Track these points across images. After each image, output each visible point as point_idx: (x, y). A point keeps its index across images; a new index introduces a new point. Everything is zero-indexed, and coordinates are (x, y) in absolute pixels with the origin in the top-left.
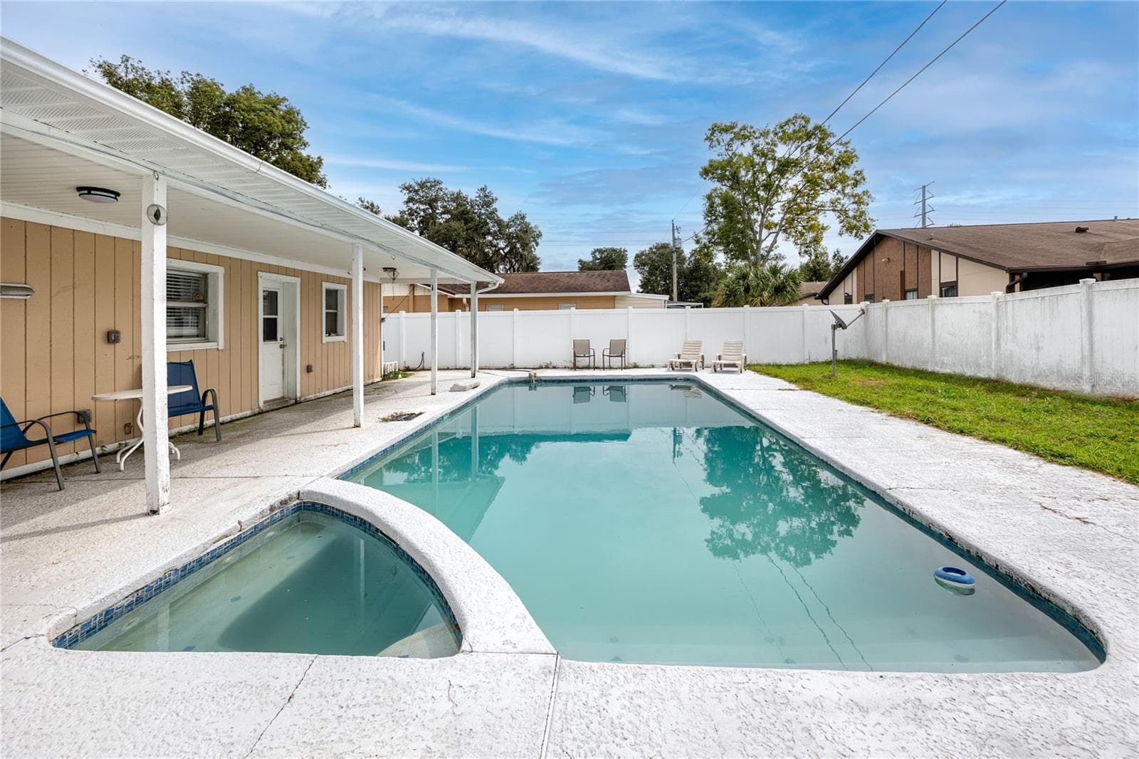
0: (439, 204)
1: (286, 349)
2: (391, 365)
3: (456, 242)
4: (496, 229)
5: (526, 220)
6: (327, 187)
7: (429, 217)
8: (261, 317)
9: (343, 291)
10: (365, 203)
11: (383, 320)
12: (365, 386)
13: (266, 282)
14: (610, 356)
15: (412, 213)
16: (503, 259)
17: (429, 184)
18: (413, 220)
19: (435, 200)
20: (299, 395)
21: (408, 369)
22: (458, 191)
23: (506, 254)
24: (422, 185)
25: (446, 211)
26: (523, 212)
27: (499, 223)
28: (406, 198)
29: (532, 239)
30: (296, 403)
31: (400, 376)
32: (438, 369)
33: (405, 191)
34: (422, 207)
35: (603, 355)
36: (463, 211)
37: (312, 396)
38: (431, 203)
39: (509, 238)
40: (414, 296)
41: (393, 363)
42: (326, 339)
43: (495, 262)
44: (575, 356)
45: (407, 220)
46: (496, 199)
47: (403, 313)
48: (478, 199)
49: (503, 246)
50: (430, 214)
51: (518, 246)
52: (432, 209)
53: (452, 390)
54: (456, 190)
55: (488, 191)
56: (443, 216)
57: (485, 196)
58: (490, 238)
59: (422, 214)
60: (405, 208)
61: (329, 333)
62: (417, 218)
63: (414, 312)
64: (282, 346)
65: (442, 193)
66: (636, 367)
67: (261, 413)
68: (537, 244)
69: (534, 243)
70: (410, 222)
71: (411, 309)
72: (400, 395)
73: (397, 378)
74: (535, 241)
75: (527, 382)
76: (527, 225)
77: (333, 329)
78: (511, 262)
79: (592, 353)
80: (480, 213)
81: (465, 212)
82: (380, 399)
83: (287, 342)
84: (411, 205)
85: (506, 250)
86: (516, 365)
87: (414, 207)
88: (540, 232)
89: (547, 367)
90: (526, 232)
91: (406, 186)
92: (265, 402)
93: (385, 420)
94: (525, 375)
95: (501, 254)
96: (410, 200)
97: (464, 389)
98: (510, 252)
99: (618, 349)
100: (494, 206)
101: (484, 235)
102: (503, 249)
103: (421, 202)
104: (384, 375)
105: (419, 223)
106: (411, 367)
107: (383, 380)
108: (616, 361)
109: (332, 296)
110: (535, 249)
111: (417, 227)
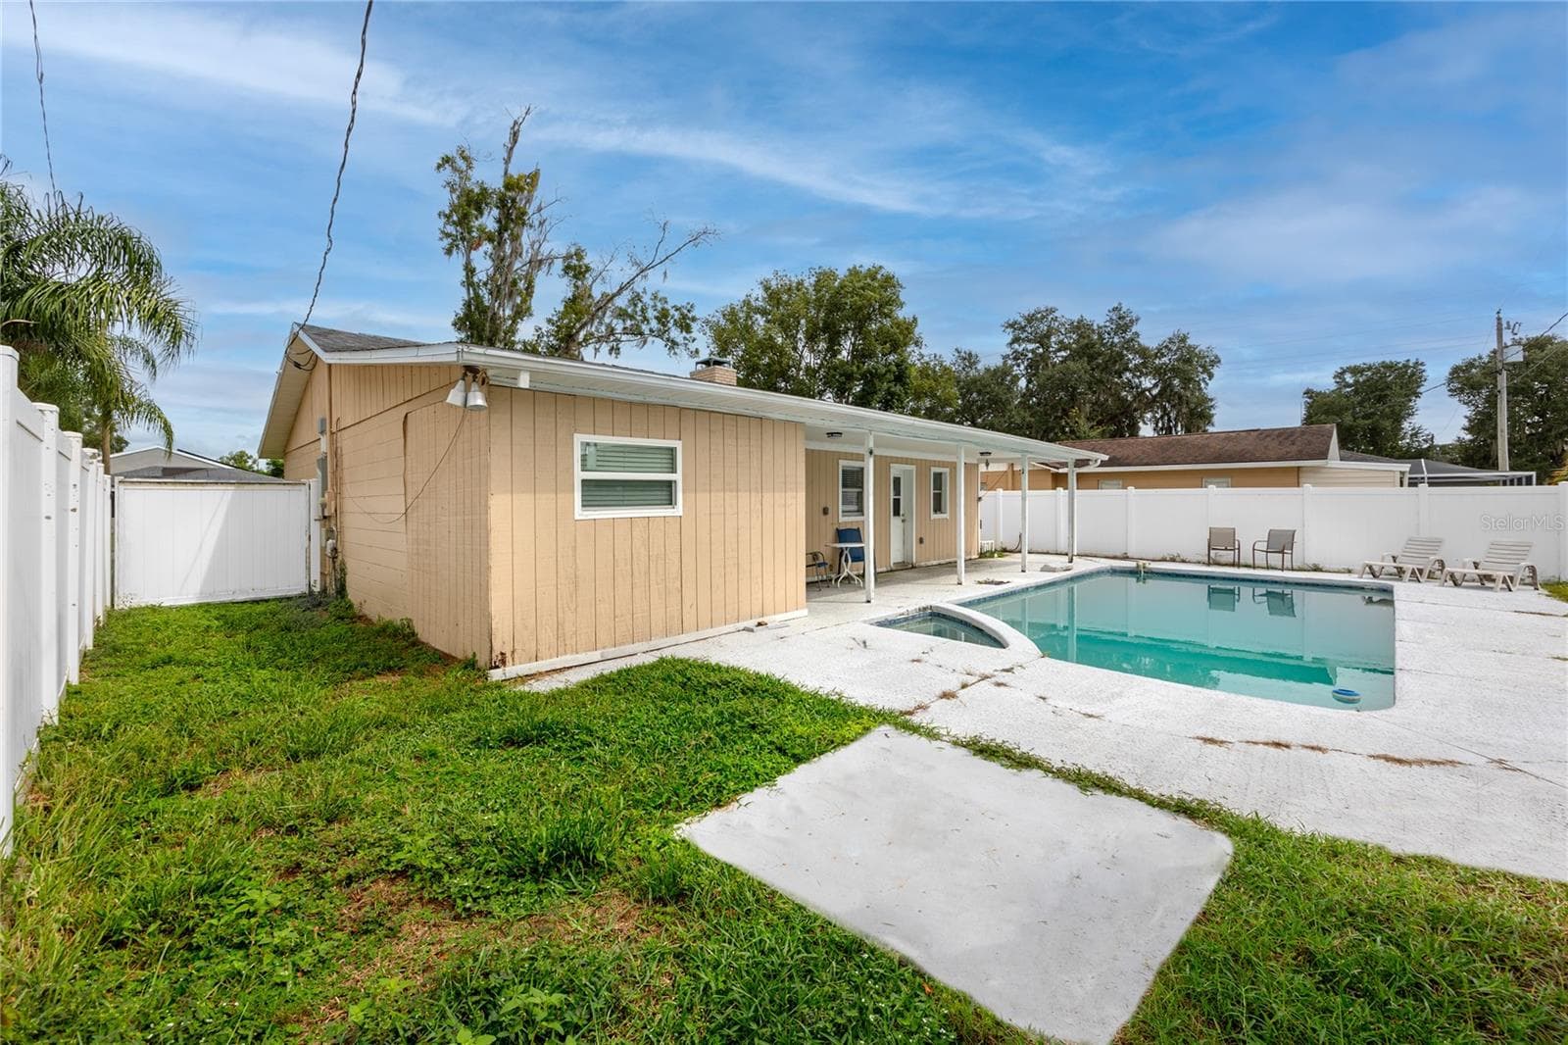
0: (1053, 339)
1: (906, 523)
2: (988, 544)
3: (1075, 389)
4: (1138, 361)
5: (1189, 342)
6: (923, 347)
7: (1038, 359)
8: (892, 497)
9: (945, 473)
10: (963, 354)
11: (980, 499)
12: (966, 561)
13: (896, 470)
14: (1267, 552)
15: (1018, 356)
16: (1150, 404)
17: (1039, 316)
18: (1019, 366)
19: (1048, 336)
20: (914, 561)
21: (1005, 550)
22: (1079, 317)
23: (1155, 397)
24: (1030, 319)
25: (1063, 347)
26: (1184, 331)
27: (1143, 352)
28: (1009, 338)
29: (1200, 369)
30: (913, 567)
31: (996, 555)
32: (1029, 553)
33: (1009, 330)
34: (1031, 346)
35: (1254, 550)
36: (1087, 345)
37: (923, 564)
38: (1043, 340)
39: (1159, 372)
40: (1013, 471)
41: (990, 542)
42: (934, 516)
43: (1136, 410)
44: (1209, 548)
45: (1012, 366)
46: (1137, 320)
47: (1000, 491)
48: (1108, 324)
49: (1149, 385)
50: (1041, 355)
51: (1176, 382)
52: (1043, 348)
53: (1042, 570)
54: (1076, 318)
55: (1124, 309)
56: (1058, 354)
57: (1119, 318)
58: (1128, 375)
59: (1030, 355)
60: (1009, 351)
61: (935, 511)
62: (1023, 362)
63: (1013, 490)
64: (903, 521)
65: (1057, 324)
66: (1317, 569)
67: (891, 571)
68: (1211, 376)
69: (1205, 376)
70: (1015, 368)
71: (1010, 485)
72: (994, 570)
73: (993, 557)
74: (1205, 370)
75: (1133, 573)
76: (1191, 349)
77: (938, 508)
78: (1164, 409)
79: (1237, 547)
80: (1112, 342)
81: (1090, 345)
82: (976, 571)
83: (907, 517)
84: (1016, 346)
85: (1155, 392)
86: (1129, 555)
87: (1020, 349)
88: (1216, 357)
89: (1173, 560)
90: (1188, 361)
91: (1010, 322)
92: (894, 564)
93: (980, 583)
94: (1131, 564)
95: (1147, 397)
96: (1016, 340)
97: (1054, 570)
98: (1160, 394)
99: (1281, 543)
100: (1134, 329)
101: (1120, 374)
102: (1149, 390)
103: (1029, 341)
104: (981, 553)
105: (1026, 368)
106: (1008, 549)
107: (980, 557)
108: (1275, 559)
109: (938, 477)
110: (1207, 384)
111: (1024, 373)
